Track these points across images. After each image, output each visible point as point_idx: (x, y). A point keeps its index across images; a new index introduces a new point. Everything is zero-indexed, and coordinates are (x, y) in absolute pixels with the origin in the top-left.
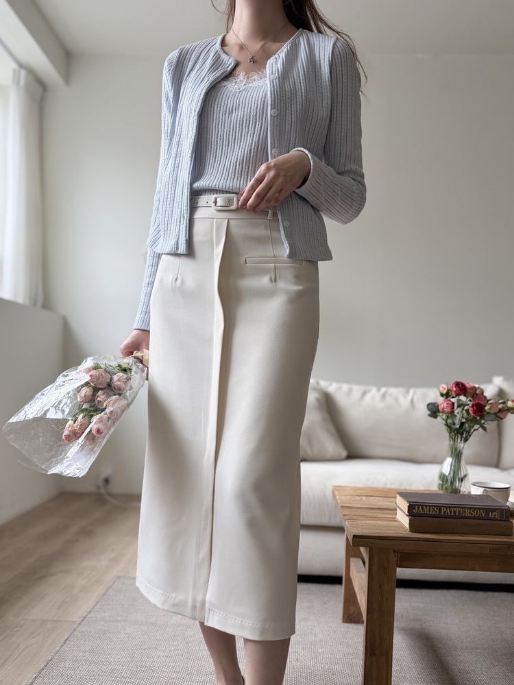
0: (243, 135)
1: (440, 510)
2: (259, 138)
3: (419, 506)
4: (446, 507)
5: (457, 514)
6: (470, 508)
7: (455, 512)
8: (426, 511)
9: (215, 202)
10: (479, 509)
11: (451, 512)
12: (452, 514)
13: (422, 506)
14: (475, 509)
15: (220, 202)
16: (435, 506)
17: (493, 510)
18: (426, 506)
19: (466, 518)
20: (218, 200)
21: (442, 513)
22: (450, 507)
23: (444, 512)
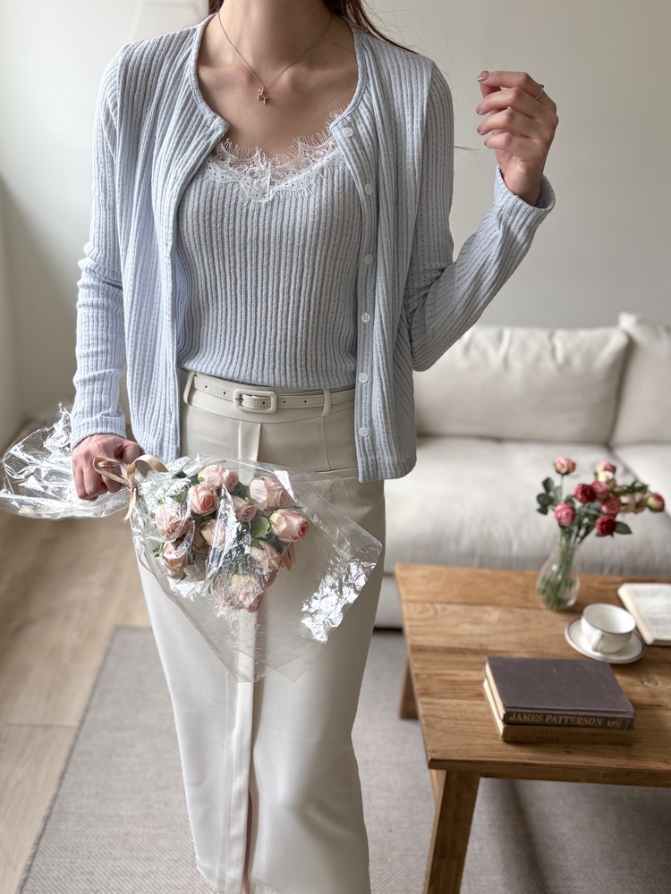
0: (281, 289)
1: (544, 719)
2: (310, 296)
3: (517, 713)
4: (553, 715)
5: (566, 722)
6: (584, 716)
7: (563, 720)
8: (526, 718)
9: (240, 399)
10: (595, 717)
11: (558, 720)
12: (560, 722)
13: (522, 714)
14: (590, 717)
15: (247, 402)
16: (538, 714)
17: (612, 719)
18: (527, 714)
19: (577, 726)
20: (244, 397)
21: (547, 721)
22: (557, 715)
23: (550, 720)
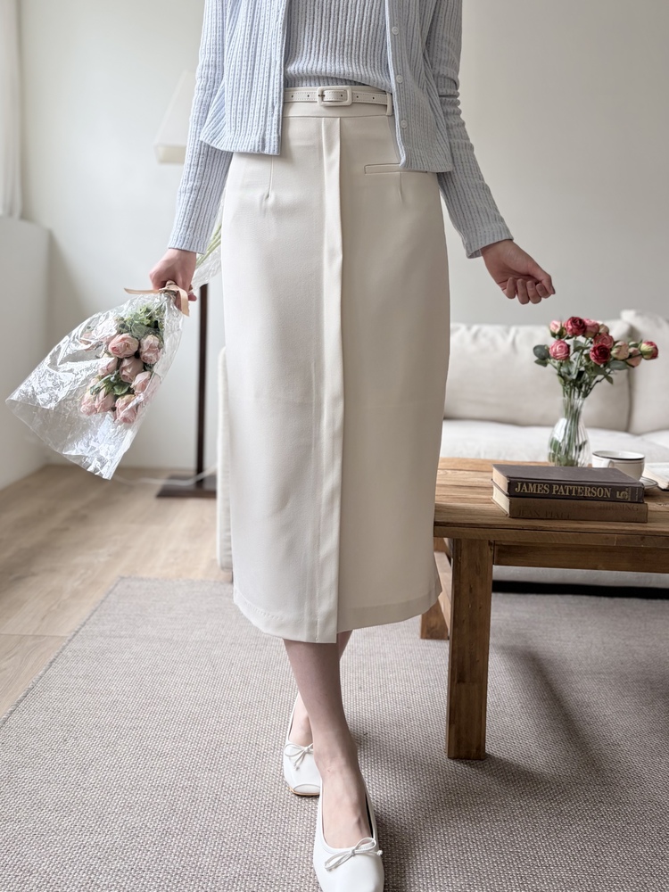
1: (551, 488)
4: (560, 485)
5: (574, 494)
6: (591, 486)
7: (570, 491)
9: (322, 96)
10: (604, 488)
11: (565, 491)
12: (567, 494)
14: (598, 487)
15: (329, 97)
17: (622, 488)
19: (585, 498)
20: (326, 93)
21: (554, 493)
22: (564, 485)
23: (557, 492)
